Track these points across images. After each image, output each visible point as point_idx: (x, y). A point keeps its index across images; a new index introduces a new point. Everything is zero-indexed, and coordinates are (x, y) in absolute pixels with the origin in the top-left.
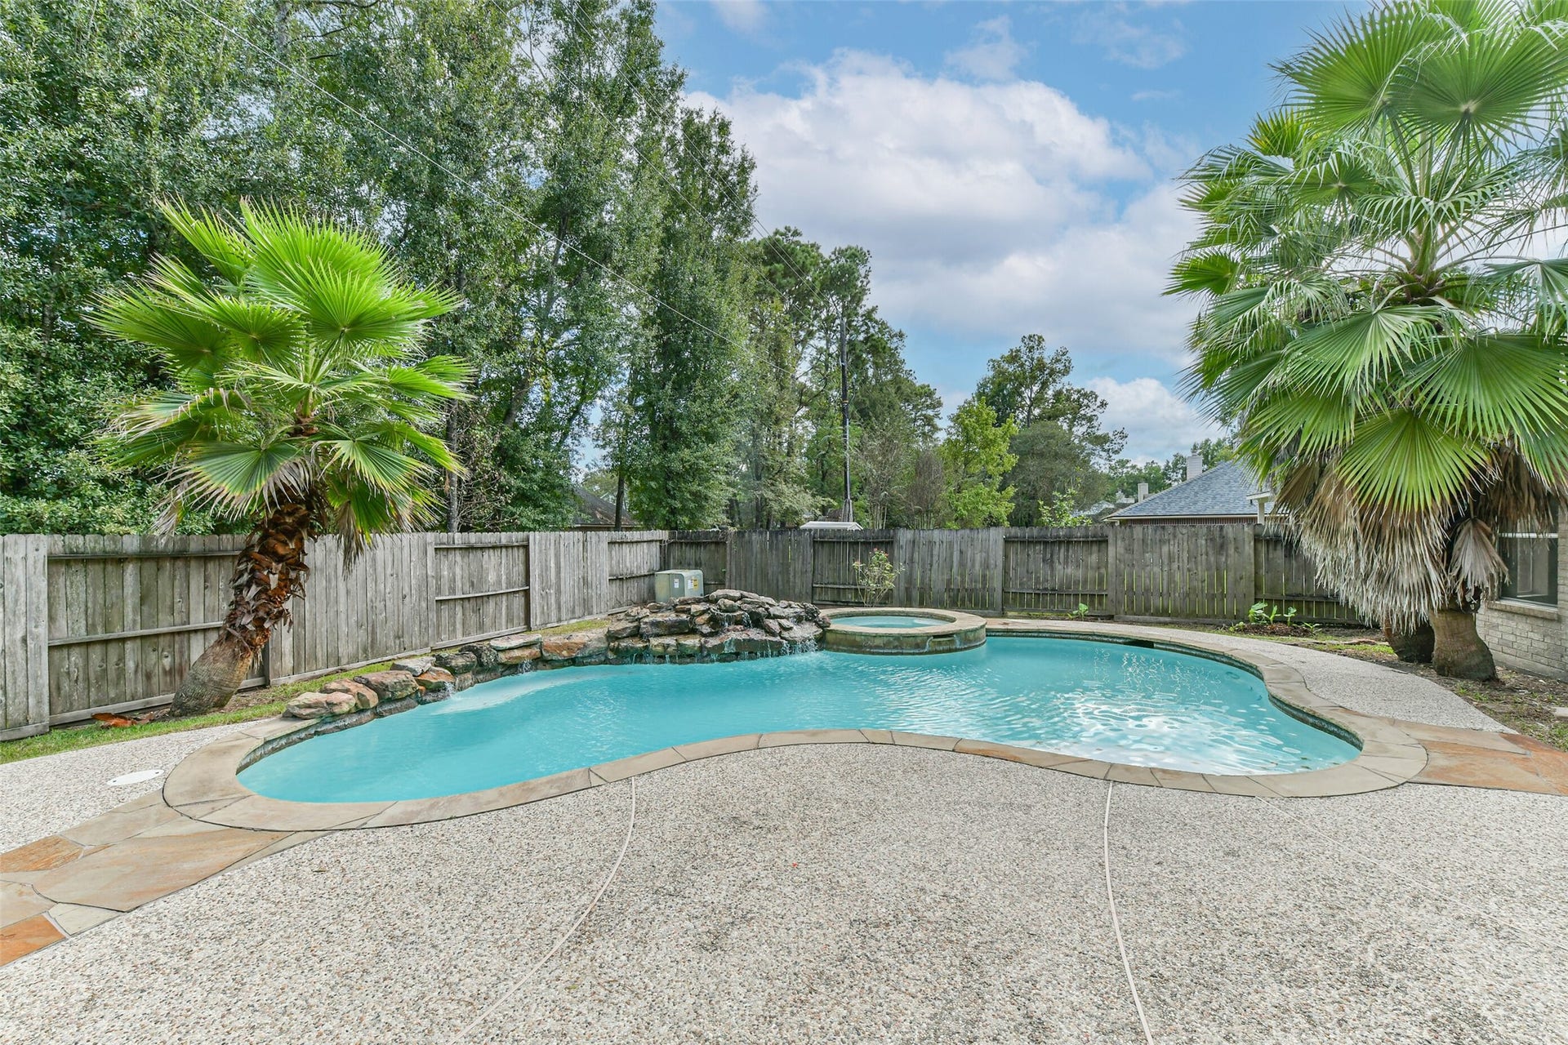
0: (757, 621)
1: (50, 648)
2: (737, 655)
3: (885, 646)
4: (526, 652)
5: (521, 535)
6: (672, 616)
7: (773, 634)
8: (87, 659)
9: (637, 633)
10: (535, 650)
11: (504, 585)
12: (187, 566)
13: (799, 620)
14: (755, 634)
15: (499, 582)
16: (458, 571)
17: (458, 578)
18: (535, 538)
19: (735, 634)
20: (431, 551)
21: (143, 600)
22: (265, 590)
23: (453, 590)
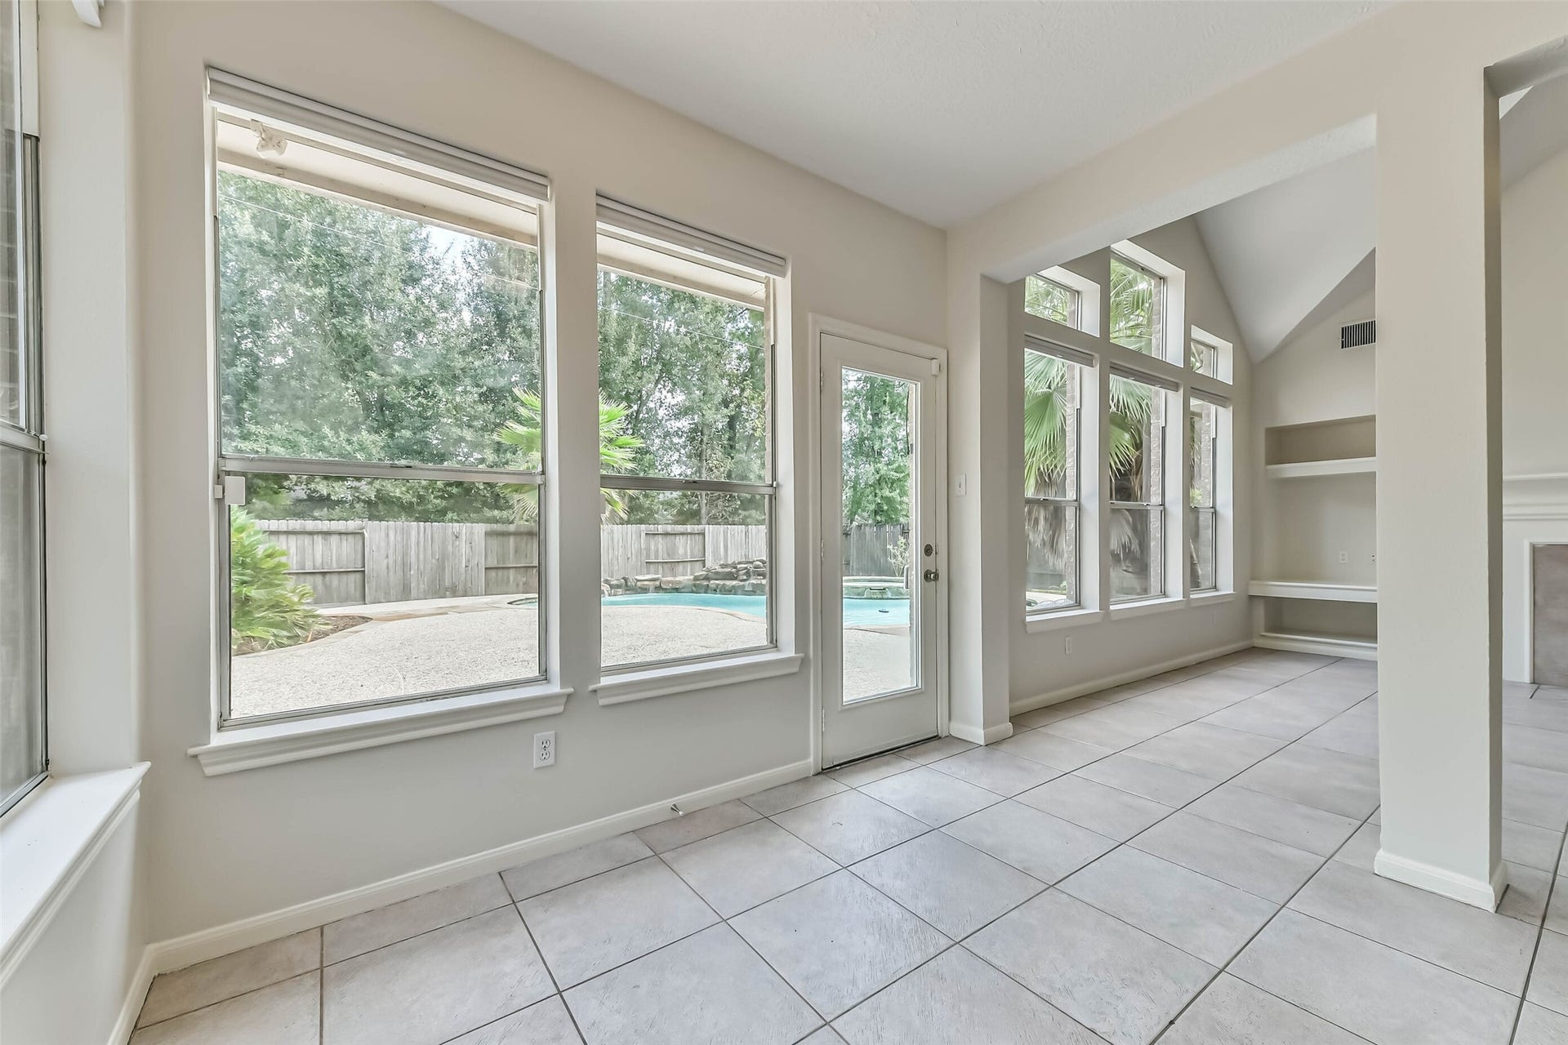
1: (486, 569)
5: (700, 527)
6: (728, 570)
8: (497, 575)
9: (708, 578)
10: (658, 583)
11: (689, 557)
12: (532, 538)
15: (686, 553)
16: (660, 547)
17: (660, 551)
18: (710, 530)
19: (754, 580)
20: (643, 534)
21: (516, 552)
23: (657, 558)
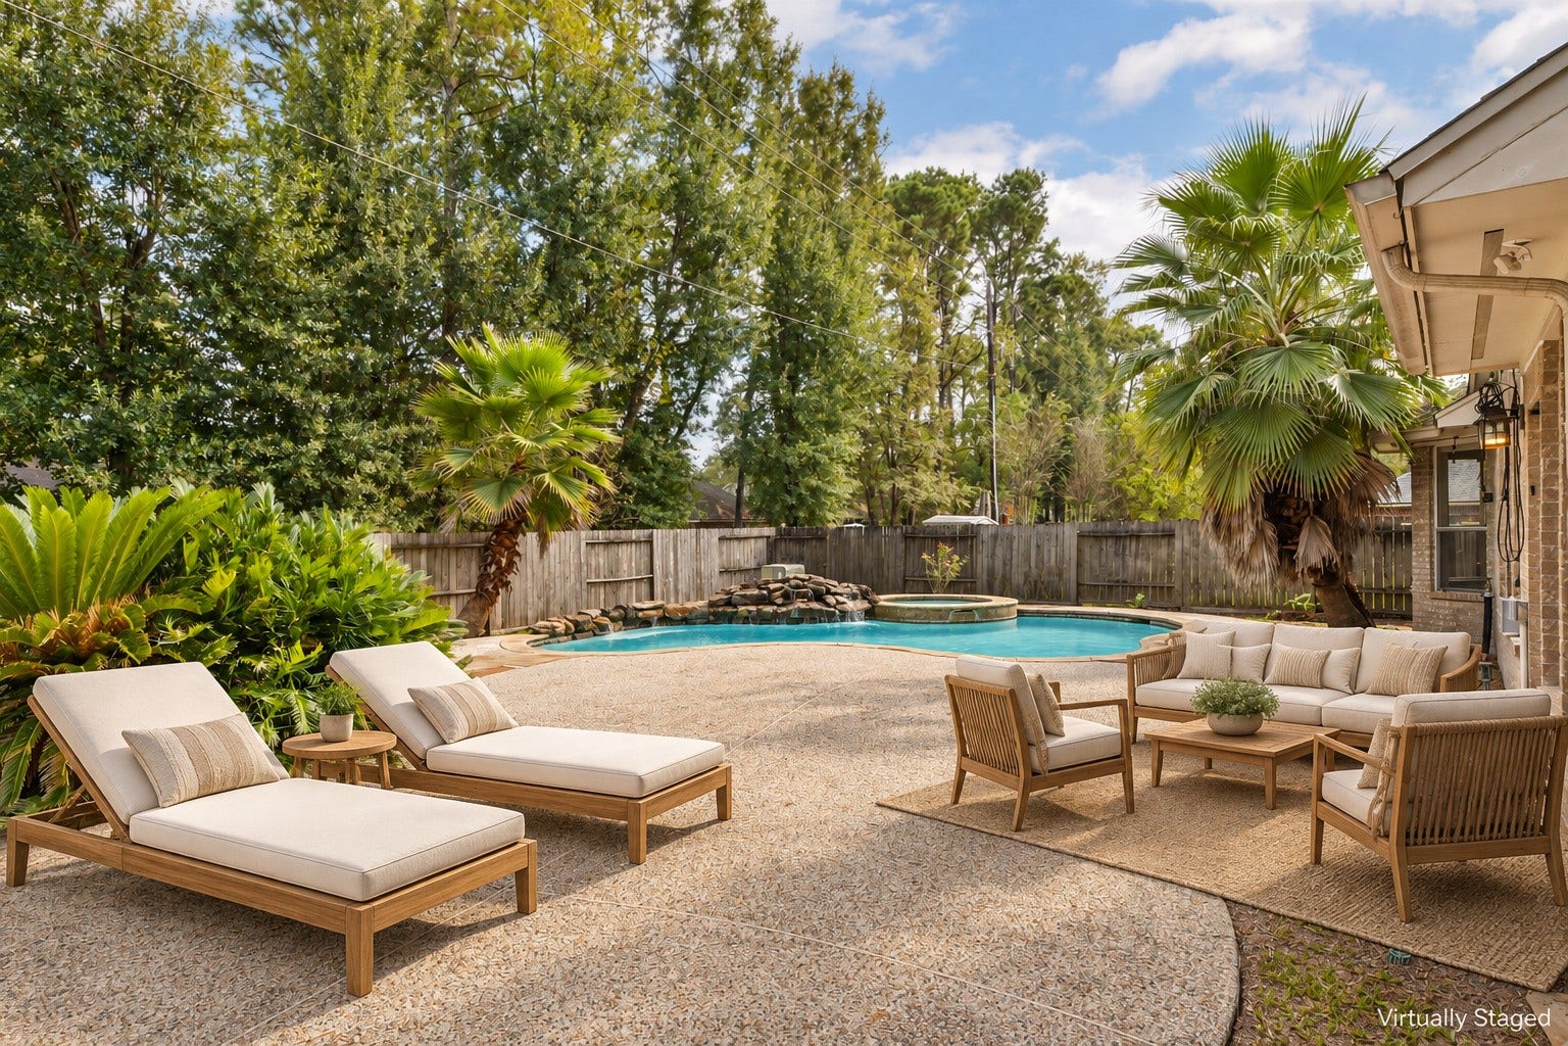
0: (819, 597)
2: (798, 621)
3: (916, 617)
4: (653, 612)
5: (647, 532)
6: (756, 592)
7: (828, 605)
9: (729, 603)
10: (660, 612)
11: (634, 573)
13: (854, 597)
14: (815, 605)
15: (630, 570)
16: (602, 561)
17: (602, 566)
18: (658, 534)
19: (800, 604)
20: (583, 545)
22: (499, 567)
23: (598, 576)
